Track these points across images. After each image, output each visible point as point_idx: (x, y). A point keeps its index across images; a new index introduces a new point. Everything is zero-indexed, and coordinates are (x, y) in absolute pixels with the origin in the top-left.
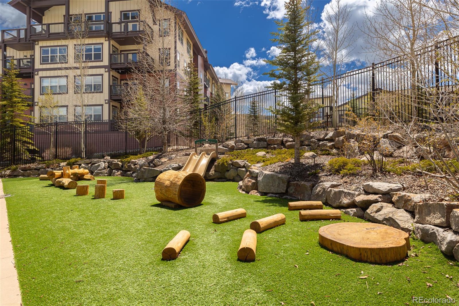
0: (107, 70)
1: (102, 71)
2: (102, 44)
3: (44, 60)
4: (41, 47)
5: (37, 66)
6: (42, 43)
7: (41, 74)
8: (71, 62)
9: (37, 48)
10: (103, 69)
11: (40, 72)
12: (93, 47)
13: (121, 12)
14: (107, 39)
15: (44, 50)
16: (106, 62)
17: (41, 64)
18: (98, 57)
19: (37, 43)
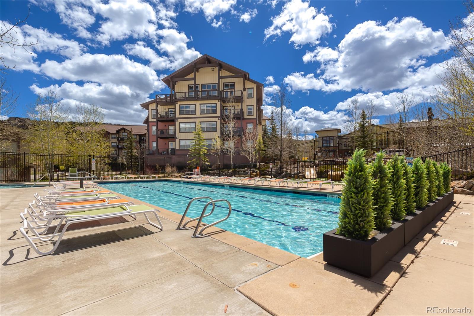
0: (219, 119)
1: (216, 119)
2: (216, 104)
3: (182, 113)
4: (180, 105)
5: (178, 116)
6: (180, 103)
7: (180, 120)
8: (198, 114)
9: (177, 106)
10: (217, 118)
11: (179, 120)
12: (211, 105)
13: (224, 83)
14: (219, 101)
15: (181, 107)
16: (219, 114)
17: (180, 115)
18: (214, 111)
19: (177, 102)
